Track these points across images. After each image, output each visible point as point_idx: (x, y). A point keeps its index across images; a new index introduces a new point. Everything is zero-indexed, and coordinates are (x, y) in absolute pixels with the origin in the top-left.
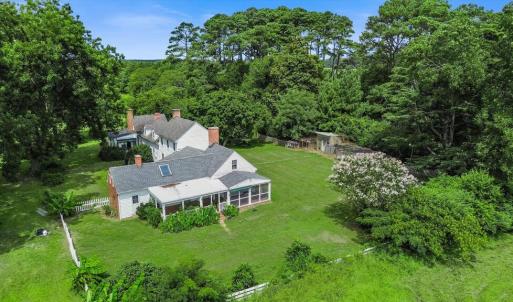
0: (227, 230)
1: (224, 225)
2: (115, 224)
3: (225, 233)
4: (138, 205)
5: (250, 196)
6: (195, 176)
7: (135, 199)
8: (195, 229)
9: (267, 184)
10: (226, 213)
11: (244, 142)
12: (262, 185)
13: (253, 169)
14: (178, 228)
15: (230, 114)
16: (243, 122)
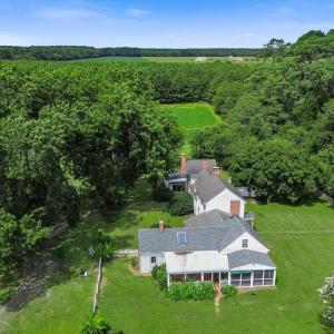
0: (217, 310)
1: (217, 304)
2: (135, 278)
3: (214, 313)
4: (154, 265)
5: (252, 280)
6: (207, 248)
7: (153, 260)
8: (191, 302)
9: (272, 271)
10: (224, 291)
11: (289, 200)
12: (267, 271)
13: (265, 250)
14: (177, 297)
15: (275, 171)
16: (290, 180)
